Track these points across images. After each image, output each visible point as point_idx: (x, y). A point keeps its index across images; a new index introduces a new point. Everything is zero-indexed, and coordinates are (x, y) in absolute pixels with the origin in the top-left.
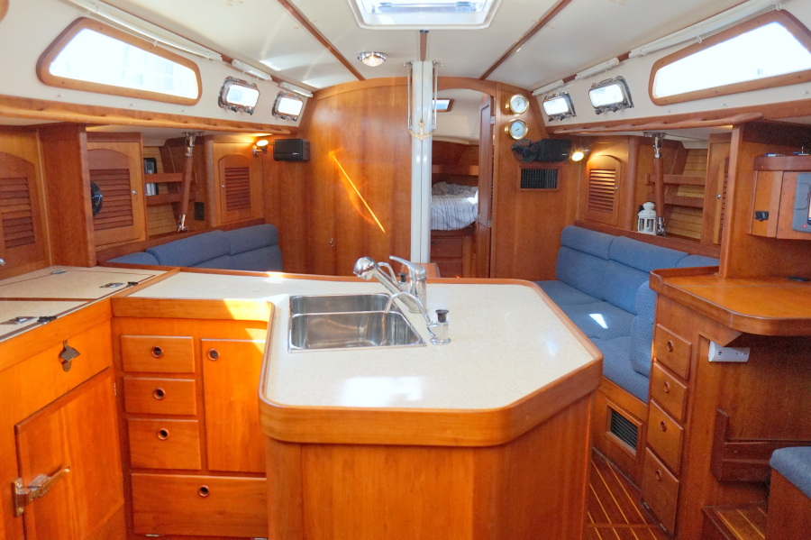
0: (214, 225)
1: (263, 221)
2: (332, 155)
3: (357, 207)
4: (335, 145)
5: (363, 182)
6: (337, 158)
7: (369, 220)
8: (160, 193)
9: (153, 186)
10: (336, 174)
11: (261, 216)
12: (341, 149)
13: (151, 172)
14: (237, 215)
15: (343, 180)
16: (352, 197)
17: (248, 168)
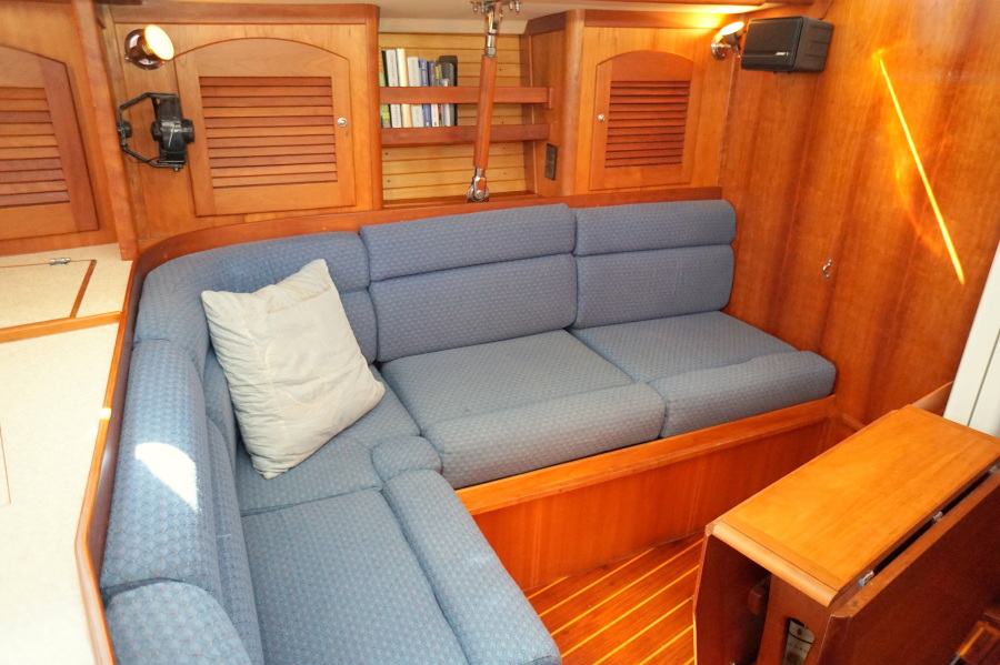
0: (568, 192)
1: (715, 193)
2: (878, 61)
3: (905, 199)
4: (892, 32)
5: (940, 136)
6: (889, 65)
7: (928, 239)
8: (460, 123)
9: (448, 111)
10: (878, 106)
11: (712, 180)
12: (906, 43)
13: (445, 83)
14: (635, 177)
15: (890, 127)
16: (899, 173)
17: (689, 82)
